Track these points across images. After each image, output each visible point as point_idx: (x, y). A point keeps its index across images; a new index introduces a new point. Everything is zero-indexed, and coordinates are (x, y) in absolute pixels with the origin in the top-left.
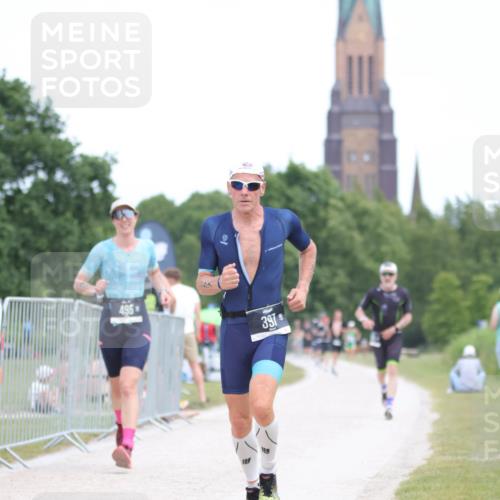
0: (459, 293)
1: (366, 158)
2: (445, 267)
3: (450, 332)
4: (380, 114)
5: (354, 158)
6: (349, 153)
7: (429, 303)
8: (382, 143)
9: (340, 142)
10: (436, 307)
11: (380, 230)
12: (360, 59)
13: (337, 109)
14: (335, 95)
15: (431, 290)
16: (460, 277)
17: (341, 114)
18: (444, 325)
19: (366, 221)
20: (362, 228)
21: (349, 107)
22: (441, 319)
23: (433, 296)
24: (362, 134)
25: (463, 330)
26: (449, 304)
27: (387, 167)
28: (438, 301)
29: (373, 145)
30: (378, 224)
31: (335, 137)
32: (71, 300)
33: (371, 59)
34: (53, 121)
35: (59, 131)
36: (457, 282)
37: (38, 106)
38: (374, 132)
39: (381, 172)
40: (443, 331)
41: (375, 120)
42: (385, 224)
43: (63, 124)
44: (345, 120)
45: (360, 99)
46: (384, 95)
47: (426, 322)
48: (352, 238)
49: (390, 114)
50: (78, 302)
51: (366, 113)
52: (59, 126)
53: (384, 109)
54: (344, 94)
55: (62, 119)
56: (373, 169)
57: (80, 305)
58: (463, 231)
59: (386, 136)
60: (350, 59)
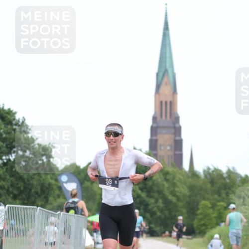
0: (211, 211)
1: (168, 148)
2: (204, 199)
3: (207, 228)
4: (175, 128)
5: (162, 148)
6: (160, 146)
7: (197, 215)
8: (175, 141)
9: (156, 141)
10: (200, 217)
11: (175, 181)
12: (166, 102)
13: (155, 125)
14: (154, 119)
15: (198, 209)
16: (211, 203)
17: (157, 127)
18: (204, 225)
19: (168, 177)
20: (166, 180)
21: (161, 124)
22: (203, 222)
23: (199, 212)
24: (167, 137)
25: (212, 227)
26: (206, 216)
27: (177, 152)
28: (201, 214)
29: (172, 142)
30: (174, 178)
31: (154, 138)
32: (36, 207)
33: (171, 102)
34: (25, 128)
35: (28, 133)
36: (210, 206)
37: (19, 121)
38: (172, 136)
39: (175, 154)
40: (203, 228)
41: (173, 131)
42: (177, 179)
43: (30, 129)
44: (159, 130)
45: (166, 121)
46: (177, 119)
47: (196, 223)
48: (163, 185)
49: (180, 128)
50: (39, 208)
51: (169, 127)
52: (28, 130)
53: (177, 126)
54: (159, 119)
55: (29, 128)
56: (172, 153)
57: (40, 209)
58: (212, 182)
59: (177, 138)
60: (161, 102)
